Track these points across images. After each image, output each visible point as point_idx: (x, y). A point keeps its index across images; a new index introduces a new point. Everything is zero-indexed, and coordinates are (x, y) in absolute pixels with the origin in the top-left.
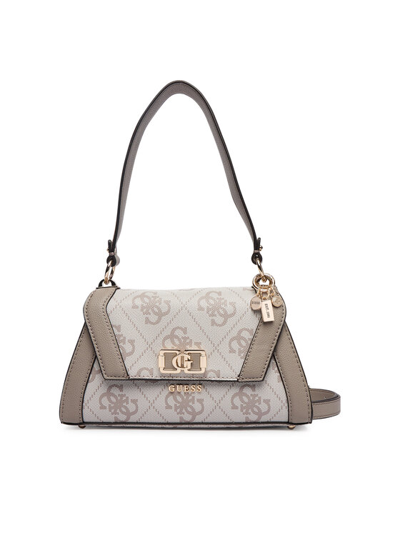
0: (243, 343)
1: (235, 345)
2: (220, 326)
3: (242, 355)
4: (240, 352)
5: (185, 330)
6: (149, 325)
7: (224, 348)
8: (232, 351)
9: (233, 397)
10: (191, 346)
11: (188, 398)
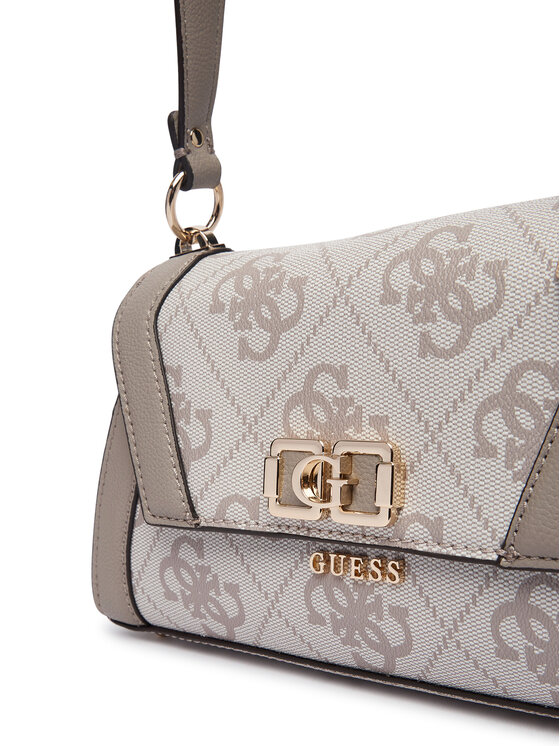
0: (526, 420)
1: (496, 429)
2: (448, 354)
3: (519, 465)
4: (512, 453)
5: (341, 375)
6: (248, 361)
7: (459, 438)
8: (484, 450)
9: (497, 619)
10: (359, 430)
11: (363, 598)
